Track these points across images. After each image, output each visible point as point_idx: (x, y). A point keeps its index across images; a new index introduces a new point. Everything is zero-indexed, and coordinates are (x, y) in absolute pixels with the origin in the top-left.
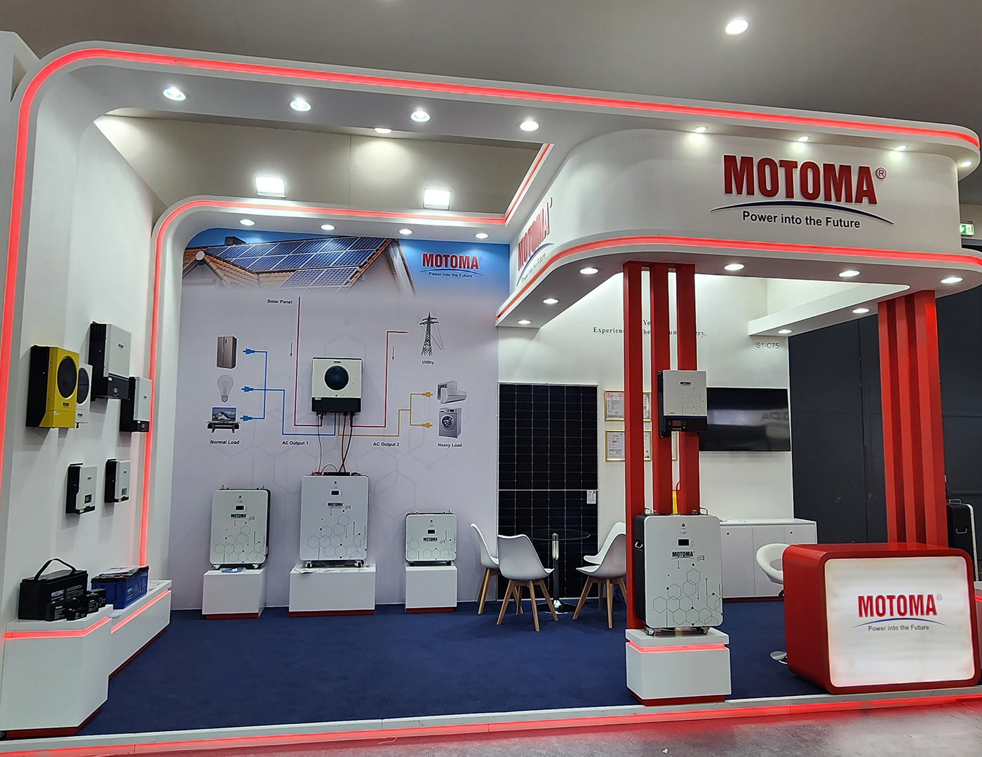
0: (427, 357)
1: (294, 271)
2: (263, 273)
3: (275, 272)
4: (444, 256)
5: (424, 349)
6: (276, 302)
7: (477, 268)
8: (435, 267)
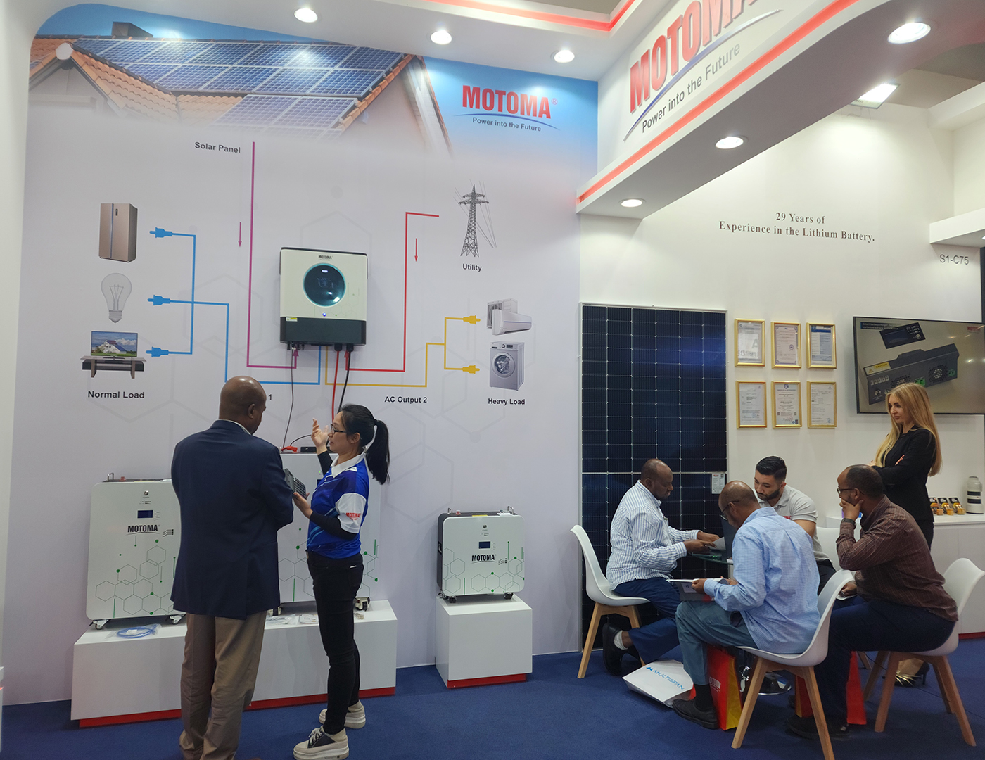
0: (470, 259)
1: (243, 95)
2: (186, 93)
3: (207, 94)
4: (497, 92)
5: (466, 246)
6: (211, 148)
7: (549, 116)
8: (482, 110)
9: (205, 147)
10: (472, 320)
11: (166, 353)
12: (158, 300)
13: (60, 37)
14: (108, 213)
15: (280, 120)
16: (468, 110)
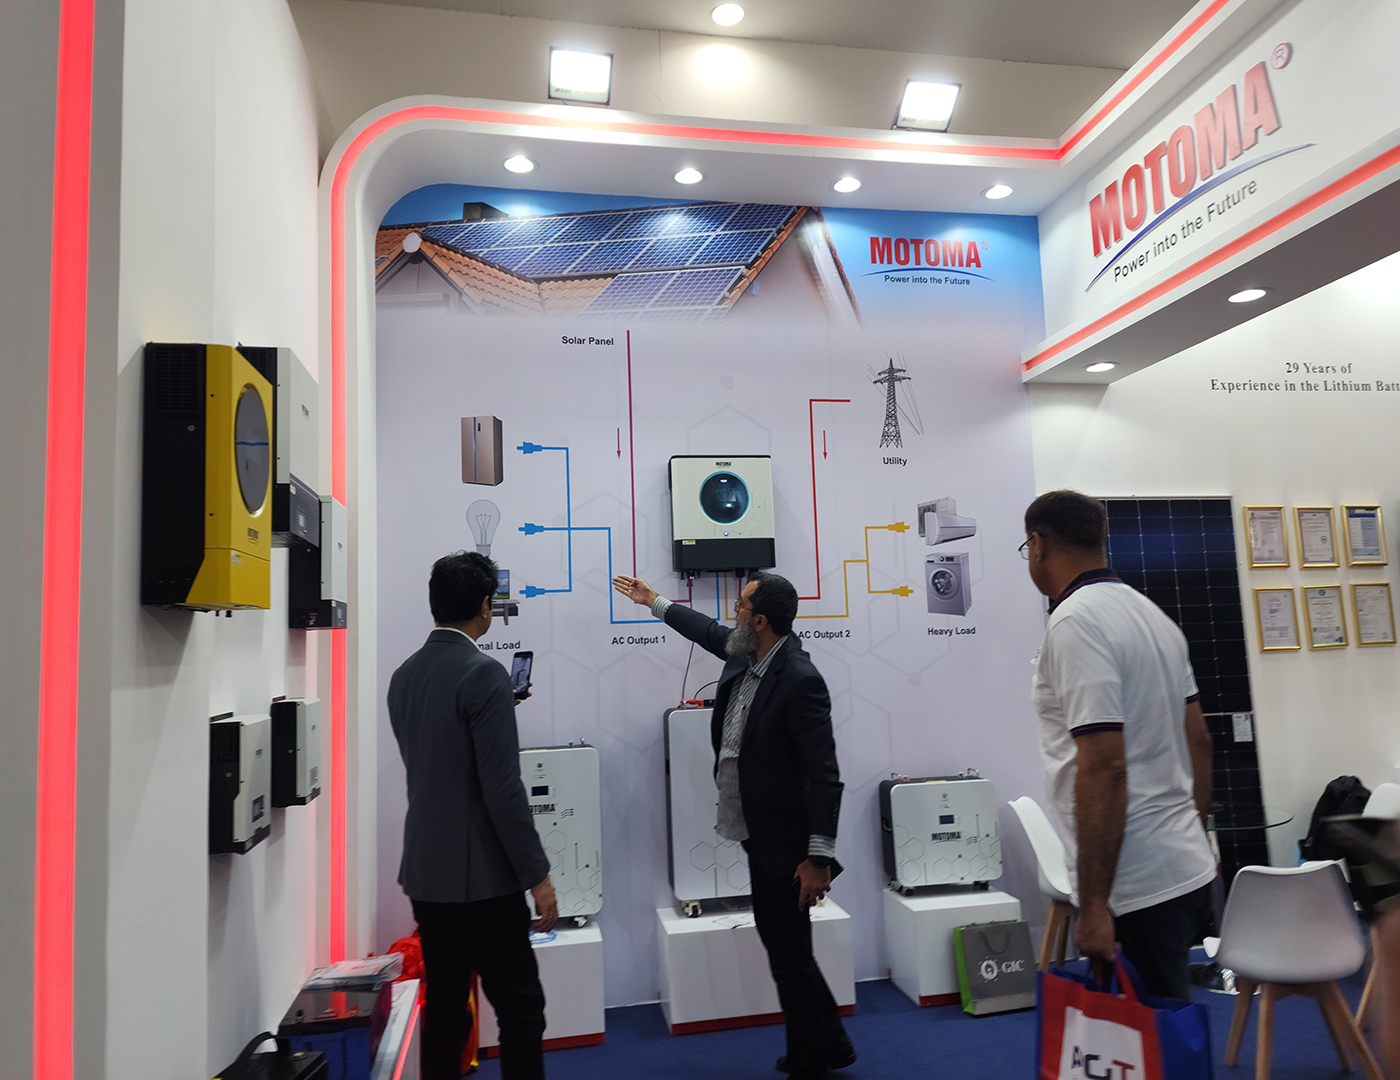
0: (892, 451)
1: (613, 276)
2: (548, 280)
3: (572, 278)
4: (913, 241)
5: (885, 435)
6: (581, 342)
7: (978, 265)
8: (895, 265)
9: (572, 341)
10: (900, 527)
11: (542, 591)
12: (530, 529)
13: (407, 227)
14: (470, 429)
15: (656, 301)
16: (878, 267)
